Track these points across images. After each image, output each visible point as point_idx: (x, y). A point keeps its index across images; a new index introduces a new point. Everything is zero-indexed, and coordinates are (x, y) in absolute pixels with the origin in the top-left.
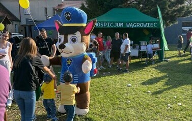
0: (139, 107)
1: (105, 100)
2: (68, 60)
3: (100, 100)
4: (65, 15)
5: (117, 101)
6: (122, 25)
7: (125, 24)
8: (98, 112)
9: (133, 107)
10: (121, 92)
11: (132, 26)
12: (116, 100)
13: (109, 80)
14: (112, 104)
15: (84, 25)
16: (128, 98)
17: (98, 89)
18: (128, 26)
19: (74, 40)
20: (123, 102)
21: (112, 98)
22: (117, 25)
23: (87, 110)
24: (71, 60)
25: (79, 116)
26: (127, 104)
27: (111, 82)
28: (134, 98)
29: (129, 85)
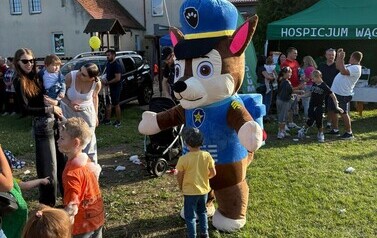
0: (368, 228)
1: (287, 201)
2: (196, 113)
3: (274, 199)
4: (186, 14)
5: (315, 205)
6: (344, 32)
7: (352, 30)
8: (264, 229)
9: (351, 225)
10: (327, 187)
11: (369, 34)
12: (312, 204)
13: (305, 154)
14: (302, 212)
15: (230, 32)
16: (343, 201)
17: (275, 174)
18: (359, 34)
19: (206, 71)
20: (328, 209)
21: (302, 199)
22: (332, 33)
23: (241, 222)
24: (202, 113)
25: (221, 232)
26: (338, 214)
27: (308, 159)
28: (355, 203)
29: (350, 169)
